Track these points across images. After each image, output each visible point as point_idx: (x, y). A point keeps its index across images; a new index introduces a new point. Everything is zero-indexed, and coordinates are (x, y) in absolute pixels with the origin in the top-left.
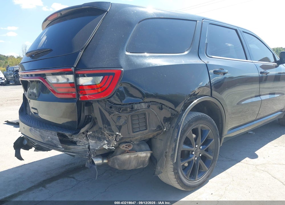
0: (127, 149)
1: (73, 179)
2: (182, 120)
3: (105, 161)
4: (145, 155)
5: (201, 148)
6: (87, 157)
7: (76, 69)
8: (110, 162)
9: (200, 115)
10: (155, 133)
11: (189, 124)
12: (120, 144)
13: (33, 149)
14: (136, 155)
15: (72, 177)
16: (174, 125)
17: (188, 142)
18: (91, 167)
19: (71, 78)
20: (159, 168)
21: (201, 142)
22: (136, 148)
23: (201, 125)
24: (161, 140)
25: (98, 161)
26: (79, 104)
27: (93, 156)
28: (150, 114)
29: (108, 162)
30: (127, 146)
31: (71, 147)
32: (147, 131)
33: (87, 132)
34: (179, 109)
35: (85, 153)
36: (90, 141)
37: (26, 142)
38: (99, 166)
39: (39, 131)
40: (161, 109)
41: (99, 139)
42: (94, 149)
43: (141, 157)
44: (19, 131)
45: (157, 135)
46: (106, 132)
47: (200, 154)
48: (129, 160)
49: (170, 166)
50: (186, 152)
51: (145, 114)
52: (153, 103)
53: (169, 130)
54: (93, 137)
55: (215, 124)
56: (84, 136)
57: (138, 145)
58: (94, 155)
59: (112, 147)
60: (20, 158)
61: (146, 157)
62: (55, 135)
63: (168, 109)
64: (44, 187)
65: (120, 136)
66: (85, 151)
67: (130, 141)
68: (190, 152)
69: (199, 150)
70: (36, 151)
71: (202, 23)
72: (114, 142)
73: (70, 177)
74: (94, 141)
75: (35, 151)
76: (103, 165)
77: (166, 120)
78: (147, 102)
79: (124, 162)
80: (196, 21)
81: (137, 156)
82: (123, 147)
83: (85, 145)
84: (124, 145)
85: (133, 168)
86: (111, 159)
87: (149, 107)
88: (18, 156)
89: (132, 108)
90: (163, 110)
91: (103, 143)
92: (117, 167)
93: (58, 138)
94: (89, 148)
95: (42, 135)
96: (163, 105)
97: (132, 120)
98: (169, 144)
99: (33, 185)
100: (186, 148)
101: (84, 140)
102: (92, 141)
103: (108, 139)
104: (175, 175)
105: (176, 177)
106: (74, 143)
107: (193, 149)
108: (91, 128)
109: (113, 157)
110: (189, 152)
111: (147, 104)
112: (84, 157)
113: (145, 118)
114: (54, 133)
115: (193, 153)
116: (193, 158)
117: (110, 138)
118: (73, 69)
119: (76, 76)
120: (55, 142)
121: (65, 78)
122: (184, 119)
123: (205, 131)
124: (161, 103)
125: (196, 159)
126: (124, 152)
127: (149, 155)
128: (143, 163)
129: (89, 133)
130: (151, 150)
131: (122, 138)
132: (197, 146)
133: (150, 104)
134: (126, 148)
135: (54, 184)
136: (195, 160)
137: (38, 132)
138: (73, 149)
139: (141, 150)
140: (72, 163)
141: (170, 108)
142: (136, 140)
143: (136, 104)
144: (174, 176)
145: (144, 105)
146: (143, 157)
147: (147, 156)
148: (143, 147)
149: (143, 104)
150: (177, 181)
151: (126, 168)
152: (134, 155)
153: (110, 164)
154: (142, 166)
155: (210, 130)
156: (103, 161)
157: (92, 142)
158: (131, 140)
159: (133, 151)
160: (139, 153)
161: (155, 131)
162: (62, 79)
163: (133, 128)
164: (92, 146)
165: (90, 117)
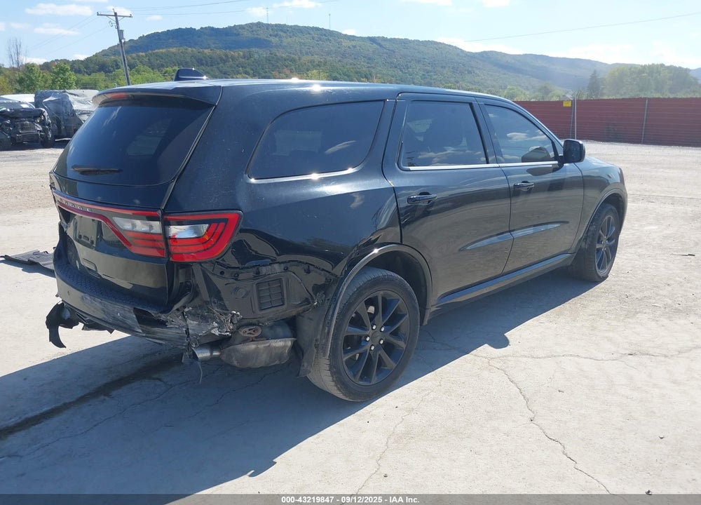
0: (252, 336)
1: (158, 383)
2: (342, 289)
3: (216, 353)
4: (283, 344)
5: (383, 330)
6: (184, 348)
7: (164, 213)
8: (224, 355)
9: (381, 275)
10: (300, 309)
11: (360, 291)
12: (238, 328)
13: (81, 325)
14: (268, 344)
15: (157, 379)
16: (330, 296)
17: (357, 322)
18: (191, 363)
19: (156, 226)
20: (306, 364)
21: (383, 321)
22: (268, 332)
23: (382, 292)
24: (311, 319)
25: (203, 354)
26: (170, 266)
27: (194, 346)
28: (290, 281)
29: (220, 355)
30: (252, 332)
31: (156, 329)
32: (284, 307)
33: (185, 307)
34: (340, 269)
35: (181, 341)
36: (189, 321)
37: (67, 315)
38: (205, 361)
39: (101, 302)
40: (308, 272)
41: (205, 319)
42: (197, 335)
43: (275, 348)
44: (57, 296)
45: (304, 311)
46: (216, 310)
47: (381, 339)
48: (256, 353)
49: (324, 362)
50: (356, 337)
51: (280, 281)
52: (294, 263)
53: (323, 304)
54: (194, 315)
55: (410, 289)
56: (178, 313)
57: (271, 327)
58: (196, 344)
59: (226, 332)
60: (59, 344)
61: (284, 347)
62: (129, 312)
63: (318, 271)
64: (107, 395)
65: (238, 316)
66: (181, 338)
67: (257, 323)
68: (363, 338)
69: (379, 334)
70: (86, 330)
71: (396, 102)
72: (229, 324)
73: (154, 379)
74: (195, 322)
75: (83, 329)
76: (213, 359)
77: (317, 288)
78: (282, 263)
79: (247, 356)
80: (384, 100)
81: (269, 346)
82: (244, 332)
83: (180, 327)
84: (247, 329)
85: (263, 364)
86: (226, 350)
87: (286, 270)
88: (55, 340)
89: (258, 273)
90: (312, 274)
91: (211, 326)
92: (235, 363)
93: (134, 316)
94: (187, 332)
95: (106, 310)
96: (311, 266)
97: (259, 291)
98: (321, 326)
99: (87, 391)
100: (356, 331)
101: (178, 320)
102: (192, 322)
103: (220, 319)
104: (332, 376)
105: (334, 379)
106: (163, 324)
107: (367, 333)
108: (191, 301)
109: (228, 347)
110: (361, 337)
111: (282, 265)
112: (179, 347)
113: (281, 287)
114: (127, 307)
115: (368, 339)
116: (367, 347)
117: (223, 318)
118: (159, 213)
119: (166, 224)
120: (129, 322)
121: (147, 224)
122: (345, 288)
123: (392, 301)
124: (307, 263)
125: (373, 348)
126: (246, 340)
127: (289, 343)
128: (280, 357)
129: (186, 310)
130: (295, 336)
131: (243, 318)
132: (374, 327)
133: (289, 265)
134: (250, 333)
135: (124, 390)
136: (371, 350)
137: (98, 304)
138: (160, 332)
139: (276, 337)
140: (156, 352)
141: (323, 270)
142: (268, 320)
143: (264, 266)
144: (331, 378)
145: (277, 268)
146: (279, 348)
147: (287, 346)
148: (279, 331)
149: (276, 266)
150: (336, 386)
151: (250, 364)
152: (263, 344)
153: (224, 358)
154: (277, 362)
155: (401, 300)
156: (211, 353)
157: (192, 324)
158: (258, 321)
159: (262, 337)
160: (272, 341)
161: (300, 305)
162: (141, 226)
163: (260, 304)
164: (193, 330)
165: (189, 284)
